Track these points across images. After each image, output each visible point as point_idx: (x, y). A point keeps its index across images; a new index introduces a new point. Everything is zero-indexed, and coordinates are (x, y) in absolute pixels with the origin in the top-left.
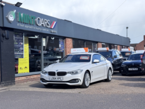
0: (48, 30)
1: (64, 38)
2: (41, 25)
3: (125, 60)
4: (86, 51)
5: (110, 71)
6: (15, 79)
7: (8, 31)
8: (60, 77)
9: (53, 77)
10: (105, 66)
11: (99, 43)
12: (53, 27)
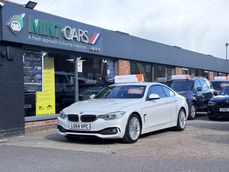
0: (85, 47)
1: (116, 60)
2: (72, 38)
3: (216, 94)
4: (140, 80)
5: (183, 113)
6: (24, 126)
7: (12, 48)
8: (86, 123)
9: (75, 123)
10: (174, 104)
11: (177, 69)
12: (93, 43)
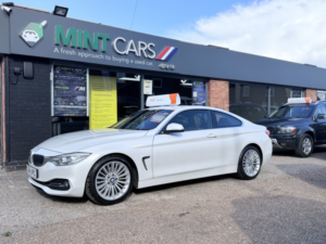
1: (206, 80)
2: (127, 52)
7: (31, 63)
12: (163, 58)
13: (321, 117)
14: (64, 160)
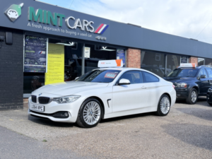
1: (126, 48)
2: (75, 27)
5: (166, 99)
8: (41, 105)
9: (34, 104)
11: (192, 58)
12: (99, 32)
13: (203, 77)
14: (64, 100)
